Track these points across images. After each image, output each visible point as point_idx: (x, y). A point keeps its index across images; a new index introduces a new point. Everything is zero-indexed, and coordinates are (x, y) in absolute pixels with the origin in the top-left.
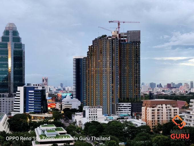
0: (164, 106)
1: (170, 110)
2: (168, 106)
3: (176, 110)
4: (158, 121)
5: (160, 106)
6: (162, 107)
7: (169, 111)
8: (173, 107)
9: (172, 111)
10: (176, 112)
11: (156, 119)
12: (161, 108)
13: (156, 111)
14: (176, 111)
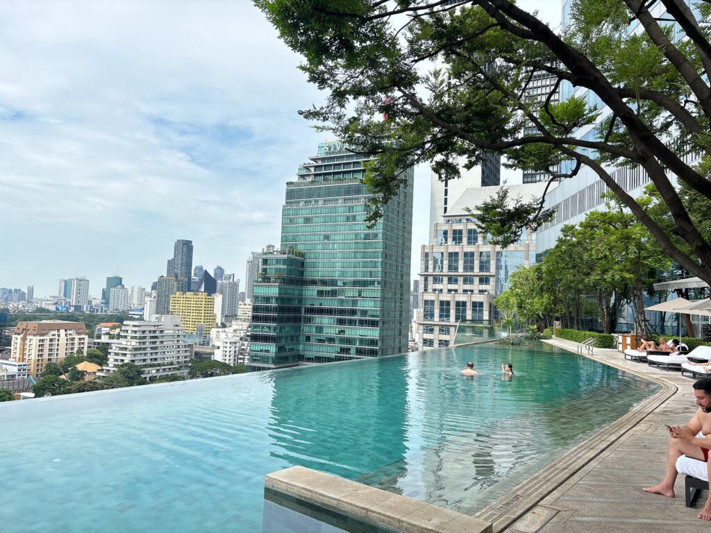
0: (62, 332)
1: (73, 339)
2: (69, 332)
3: (83, 339)
4: (49, 360)
5: (56, 332)
6: (59, 335)
7: (70, 342)
8: (79, 334)
9: (76, 341)
10: (83, 343)
11: (46, 356)
12: (57, 337)
13: (47, 343)
14: (83, 341)
